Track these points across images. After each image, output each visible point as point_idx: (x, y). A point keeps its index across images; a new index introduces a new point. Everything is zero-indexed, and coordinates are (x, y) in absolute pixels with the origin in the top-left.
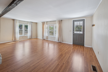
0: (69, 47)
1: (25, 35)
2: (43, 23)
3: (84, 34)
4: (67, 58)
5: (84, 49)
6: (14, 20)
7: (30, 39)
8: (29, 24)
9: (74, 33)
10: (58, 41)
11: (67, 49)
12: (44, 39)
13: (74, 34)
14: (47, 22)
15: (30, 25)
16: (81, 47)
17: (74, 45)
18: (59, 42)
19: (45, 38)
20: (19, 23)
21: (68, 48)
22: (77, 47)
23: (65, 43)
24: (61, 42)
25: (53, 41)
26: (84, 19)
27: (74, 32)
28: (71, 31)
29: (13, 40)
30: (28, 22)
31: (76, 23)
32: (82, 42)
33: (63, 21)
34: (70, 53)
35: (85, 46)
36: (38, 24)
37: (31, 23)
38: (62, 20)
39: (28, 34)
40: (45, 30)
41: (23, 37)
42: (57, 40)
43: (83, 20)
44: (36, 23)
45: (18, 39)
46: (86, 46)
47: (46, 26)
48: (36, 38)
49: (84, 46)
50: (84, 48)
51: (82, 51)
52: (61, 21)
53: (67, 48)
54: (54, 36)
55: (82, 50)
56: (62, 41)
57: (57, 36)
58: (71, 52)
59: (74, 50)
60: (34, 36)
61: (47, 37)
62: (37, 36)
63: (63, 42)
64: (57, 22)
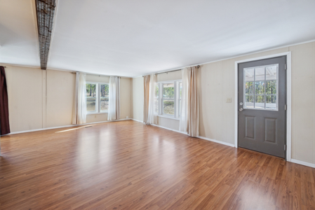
0: (219, 159)
1: (101, 111)
2: (147, 78)
3: (286, 111)
4: (199, 202)
5: (281, 174)
6: (74, 73)
7: (113, 121)
8: (112, 82)
9: (241, 110)
10: (186, 133)
11: (209, 162)
12: (149, 125)
13: (242, 113)
14: (156, 74)
15: (114, 86)
16: (271, 162)
17: (242, 152)
18: (191, 137)
19: (151, 121)
20: (87, 81)
21: (215, 162)
22: (252, 161)
23: (210, 142)
24: (198, 136)
25: (171, 131)
26: (285, 56)
27: (241, 104)
28: (230, 101)
29: (72, 124)
30: (109, 77)
31: (248, 72)
32: (276, 143)
33: (202, 69)
34: (218, 183)
35: (289, 159)
36: (134, 81)
37: (116, 78)
38: (198, 67)
39: (109, 109)
41: (96, 115)
42: (185, 129)
43: (282, 61)
44: (131, 79)
45: (85, 122)
46: (294, 161)
47: (153, 86)
48: (131, 120)
49: (285, 158)
50: (282, 167)
51: (270, 180)
52: (195, 70)
53: (213, 160)
54: (175, 117)
55: (272, 175)
56: (200, 135)
57: (183, 115)
58: (221, 179)
59: (238, 171)
60: (124, 115)
61: (157, 119)
62: (131, 115)
63: (205, 136)
64: (183, 72)
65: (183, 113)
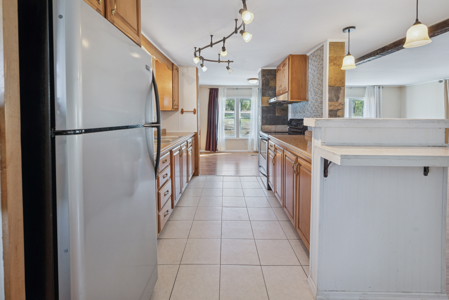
37: (376, 89)
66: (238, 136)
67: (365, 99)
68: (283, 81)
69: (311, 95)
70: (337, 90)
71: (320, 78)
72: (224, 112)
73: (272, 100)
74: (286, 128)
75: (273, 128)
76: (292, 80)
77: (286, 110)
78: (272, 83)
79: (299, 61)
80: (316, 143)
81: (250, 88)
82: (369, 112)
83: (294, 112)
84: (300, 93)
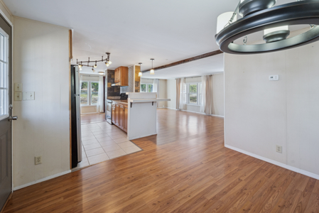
2: (179, 81)
8: (154, 82)
10: (204, 114)
12: (180, 110)
14: (185, 78)
18: (207, 115)
19: (181, 107)
30: (153, 79)
33: (213, 77)
36: (168, 82)
37: (157, 80)
38: (211, 75)
40: (181, 93)
42: (204, 111)
44: (166, 80)
47: (183, 85)
48: (166, 108)
52: (209, 77)
54: (197, 104)
56: (212, 114)
57: (202, 103)
61: (186, 107)
62: (166, 105)
63: (215, 114)
64: (202, 78)
65: (202, 101)
66: (90, 104)
67: (153, 84)
68: (118, 76)
69: (129, 84)
70: (137, 82)
71: (132, 77)
72: (80, 89)
73: (113, 85)
74: (119, 98)
75: (113, 98)
76: (122, 77)
77: (119, 89)
78: (112, 76)
79: (125, 69)
80: (129, 99)
81: (98, 76)
82: (155, 90)
83: (123, 90)
84: (125, 83)
